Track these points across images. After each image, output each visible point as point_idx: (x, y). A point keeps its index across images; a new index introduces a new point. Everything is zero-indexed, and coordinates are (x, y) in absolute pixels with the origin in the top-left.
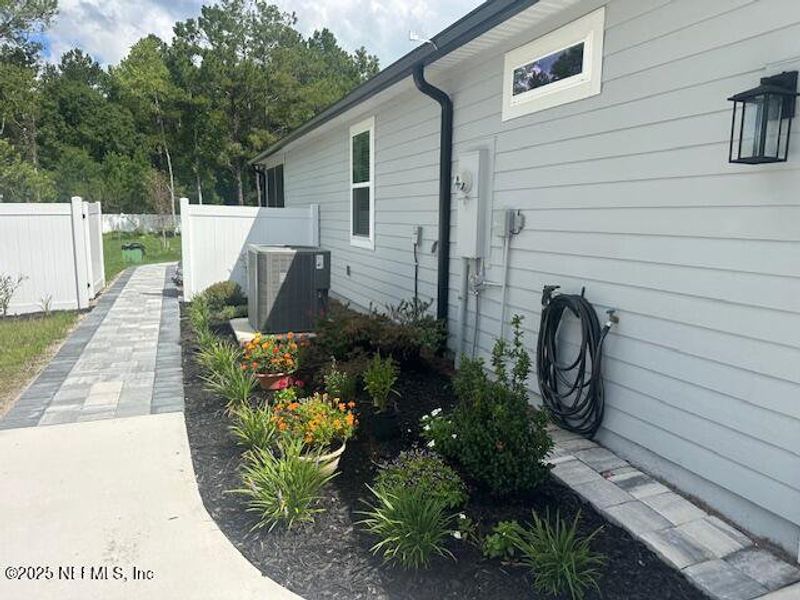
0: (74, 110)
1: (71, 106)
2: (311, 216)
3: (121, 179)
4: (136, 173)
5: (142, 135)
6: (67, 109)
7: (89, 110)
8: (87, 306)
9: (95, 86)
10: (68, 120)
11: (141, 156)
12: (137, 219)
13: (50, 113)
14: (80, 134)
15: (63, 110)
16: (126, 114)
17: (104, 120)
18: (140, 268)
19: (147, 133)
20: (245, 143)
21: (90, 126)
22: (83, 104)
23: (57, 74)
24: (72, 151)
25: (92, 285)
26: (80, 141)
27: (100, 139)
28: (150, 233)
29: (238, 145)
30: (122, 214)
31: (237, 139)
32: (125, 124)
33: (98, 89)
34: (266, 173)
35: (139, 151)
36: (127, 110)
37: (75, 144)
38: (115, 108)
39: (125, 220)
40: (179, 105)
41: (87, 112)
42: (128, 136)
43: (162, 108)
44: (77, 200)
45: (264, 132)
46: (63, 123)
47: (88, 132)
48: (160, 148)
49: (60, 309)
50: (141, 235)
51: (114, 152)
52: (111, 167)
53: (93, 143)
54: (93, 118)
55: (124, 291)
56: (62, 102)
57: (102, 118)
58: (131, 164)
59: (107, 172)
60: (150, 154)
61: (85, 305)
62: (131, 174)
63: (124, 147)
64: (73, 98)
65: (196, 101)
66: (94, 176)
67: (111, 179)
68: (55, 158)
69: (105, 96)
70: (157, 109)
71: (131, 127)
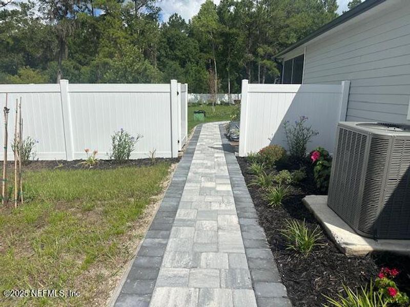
0: (173, 43)
1: (172, 41)
2: (342, 92)
3: (192, 76)
4: (199, 73)
5: (202, 54)
6: (170, 42)
7: (180, 42)
8: (176, 156)
9: (183, 31)
10: (170, 48)
11: (202, 64)
12: (199, 96)
13: (163, 44)
14: (176, 55)
15: (169, 43)
16: (196, 43)
17: (186, 46)
18: (204, 125)
19: (205, 52)
20: (255, 53)
21: (180, 50)
22: (177, 39)
23: (167, 27)
24: (171, 63)
25: (180, 142)
26: (175, 58)
27: (184, 57)
28: (205, 104)
29: (250, 55)
30: (192, 94)
31: (250, 52)
32: (195, 48)
33: (184, 32)
34: (283, 64)
35: (201, 61)
36: (196, 41)
37: (173, 60)
38: (191, 40)
39: (193, 97)
40: (222, 34)
41: (178, 43)
42: (196, 54)
43: (214, 37)
44: (174, 82)
45: (265, 46)
46: (168, 49)
47: (178, 53)
48: (210, 60)
49: (161, 157)
50: (201, 105)
51: (190, 62)
52: (188, 70)
53: (180, 59)
54: (181, 46)
55: (198, 144)
56: (169, 39)
57: (185, 46)
58: (197, 68)
59: (186, 72)
60: (205, 63)
61: (176, 155)
62: (197, 73)
63: (194, 60)
64: (173, 36)
65: (231, 31)
66: (180, 75)
67: (188, 76)
68: (164, 66)
69: (187, 35)
70: (211, 37)
71: (197, 50)
